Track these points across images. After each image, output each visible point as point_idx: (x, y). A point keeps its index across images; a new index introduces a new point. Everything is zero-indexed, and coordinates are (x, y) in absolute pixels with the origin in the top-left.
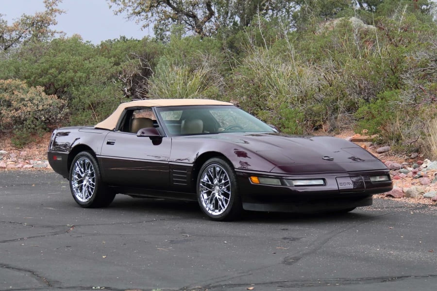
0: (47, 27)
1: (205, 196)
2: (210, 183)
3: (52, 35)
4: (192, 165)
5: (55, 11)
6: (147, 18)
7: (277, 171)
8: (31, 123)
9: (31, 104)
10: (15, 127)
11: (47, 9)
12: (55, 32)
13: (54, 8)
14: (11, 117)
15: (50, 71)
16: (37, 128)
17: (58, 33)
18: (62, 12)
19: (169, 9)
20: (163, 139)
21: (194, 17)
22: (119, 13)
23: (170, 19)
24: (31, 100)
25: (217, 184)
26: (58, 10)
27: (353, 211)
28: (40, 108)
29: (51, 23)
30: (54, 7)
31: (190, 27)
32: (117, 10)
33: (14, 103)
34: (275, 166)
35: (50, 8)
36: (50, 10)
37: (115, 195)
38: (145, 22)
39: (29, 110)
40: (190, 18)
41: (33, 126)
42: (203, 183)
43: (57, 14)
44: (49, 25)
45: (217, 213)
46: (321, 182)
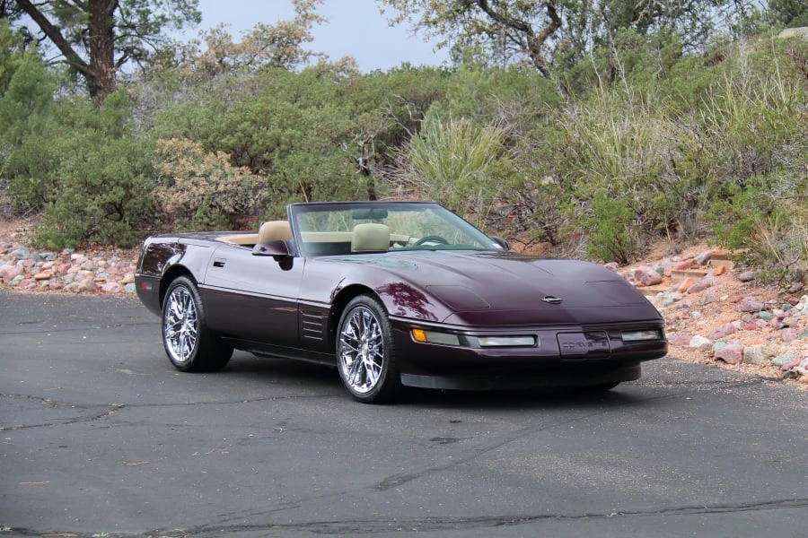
0: (296, 45)
1: (349, 360)
2: (355, 338)
3: (305, 59)
4: (329, 307)
5: (311, 19)
6: (443, 31)
7: (454, 321)
8: (202, 215)
9: (205, 183)
10: (177, 221)
11: (297, 14)
12: (309, 54)
13: (308, 12)
14: (174, 204)
15: (240, 127)
16: (213, 223)
17: (314, 55)
18: (322, 20)
19: (483, 16)
20: (295, 260)
21: (526, 28)
22: (395, 24)
23: (484, 33)
24: (206, 176)
25: (365, 341)
26: (316, 17)
27: (613, 389)
28: (221, 188)
29: (303, 38)
30: (310, 12)
31: (518, 47)
32: (394, 18)
33: (179, 181)
34: (450, 313)
35: (303, 13)
36: (303, 16)
37: (233, 351)
38: (440, 39)
39: (202, 193)
40: (519, 32)
41: (206, 220)
42: (346, 338)
43: (314, 23)
44: (300, 41)
45: (364, 389)
46: (530, 341)
